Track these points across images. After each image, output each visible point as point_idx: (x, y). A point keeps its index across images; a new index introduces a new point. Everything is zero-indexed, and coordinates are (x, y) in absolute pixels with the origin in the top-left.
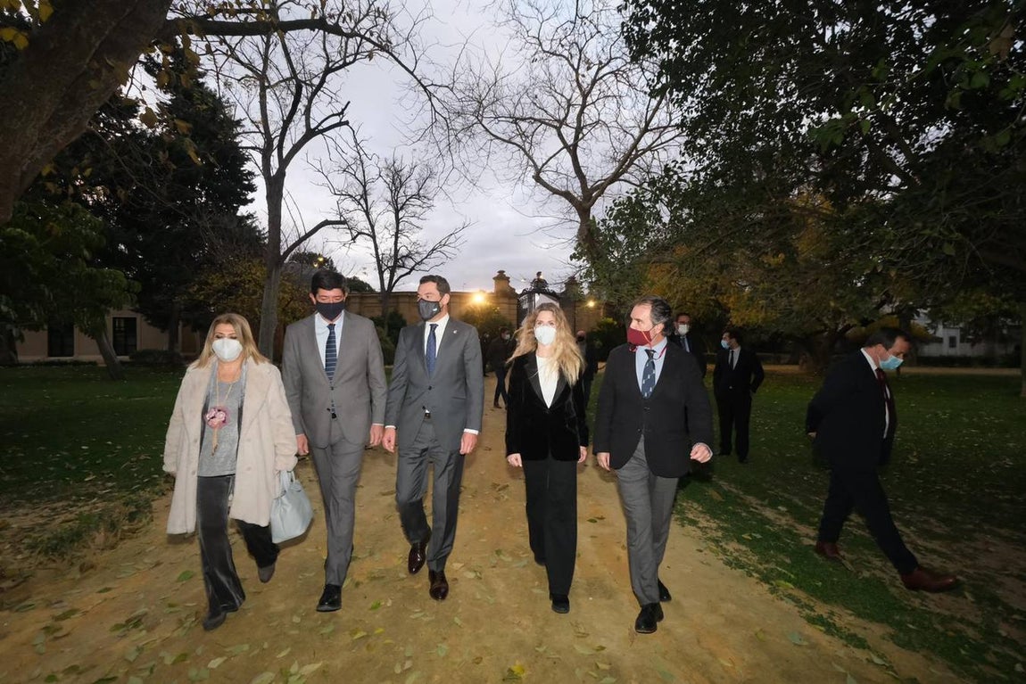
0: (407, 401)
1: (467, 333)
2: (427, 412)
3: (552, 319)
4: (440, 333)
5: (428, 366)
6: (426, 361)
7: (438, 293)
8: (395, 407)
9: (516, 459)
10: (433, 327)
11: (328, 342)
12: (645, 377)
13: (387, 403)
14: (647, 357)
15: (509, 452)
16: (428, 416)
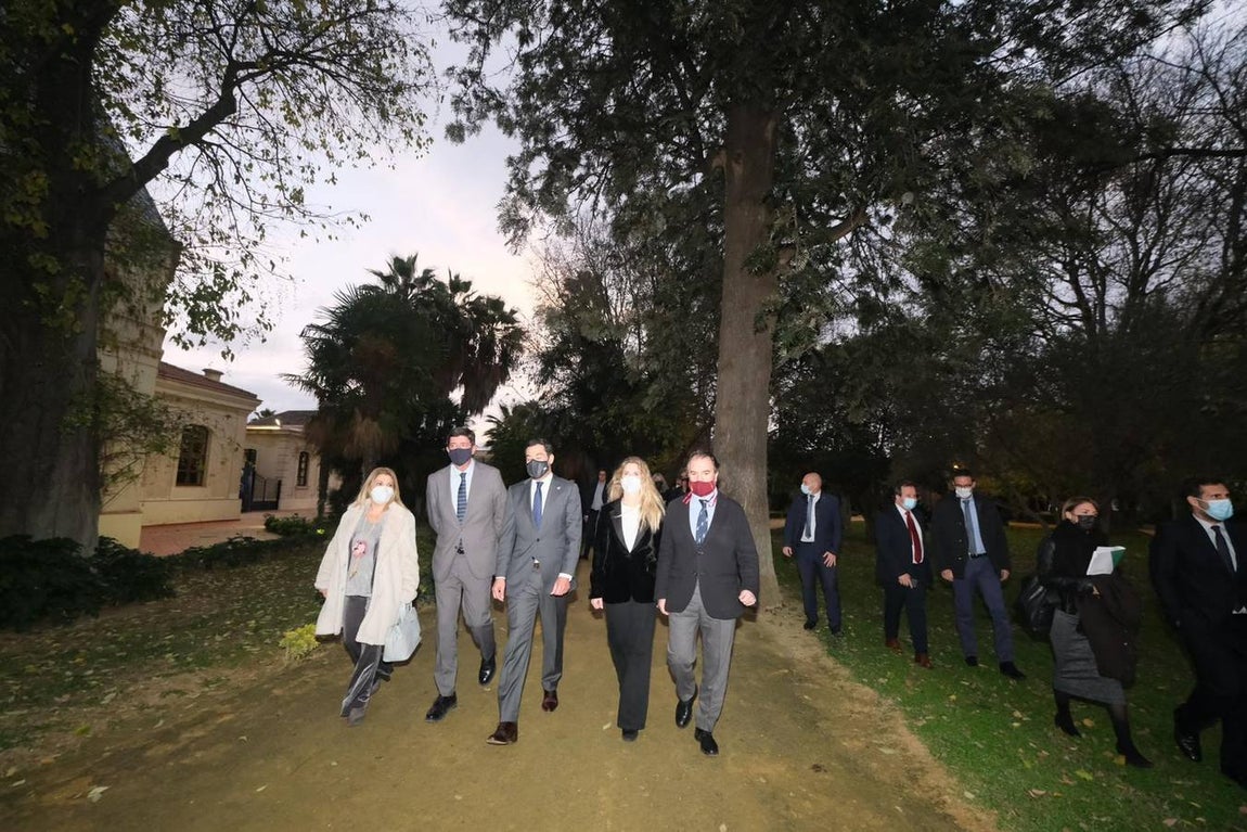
0: (516, 554)
1: (570, 489)
2: (536, 562)
3: (638, 471)
4: (545, 490)
5: (536, 519)
6: (534, 516)
7: (545, 453)
8: (505, 559)
9: (598, 603)
10: (539, 485)
11: (460, 489)
12: (699, 524)
13: (498, 556)
14: (700, 507)
15: (593, 596)
16: (537, 566)
